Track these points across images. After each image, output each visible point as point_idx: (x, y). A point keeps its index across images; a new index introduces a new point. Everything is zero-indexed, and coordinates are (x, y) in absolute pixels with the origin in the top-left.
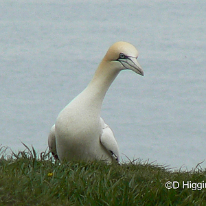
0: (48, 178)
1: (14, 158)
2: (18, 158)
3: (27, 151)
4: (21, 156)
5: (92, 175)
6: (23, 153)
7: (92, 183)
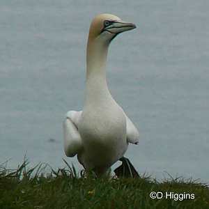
0: (89, 197)
1: (54, 175)
2: (58, 176)
3: (67, 168)
4: (60, 173)
5: (134, 194)
6: (63, 171)
7: (133, 202)
